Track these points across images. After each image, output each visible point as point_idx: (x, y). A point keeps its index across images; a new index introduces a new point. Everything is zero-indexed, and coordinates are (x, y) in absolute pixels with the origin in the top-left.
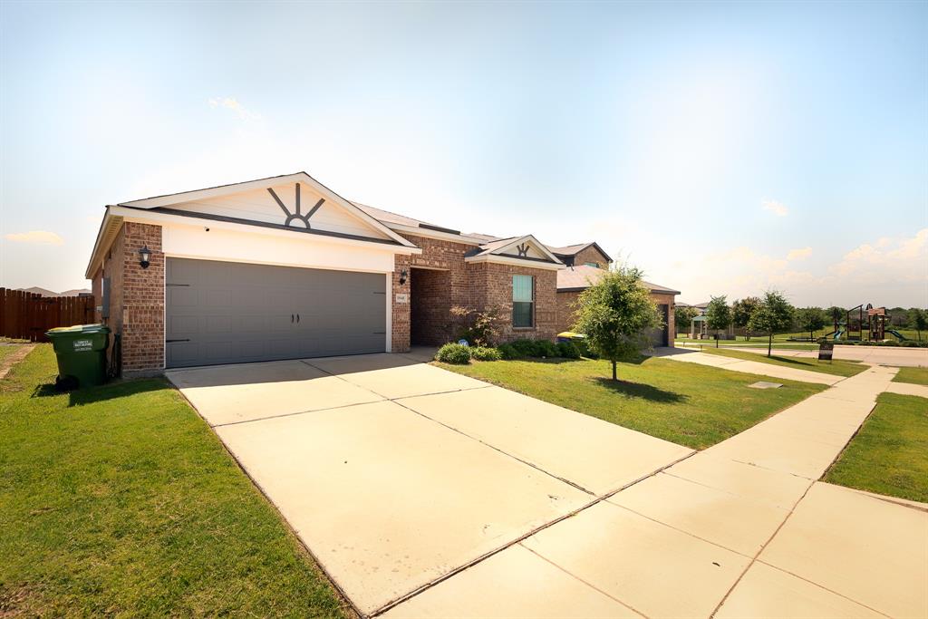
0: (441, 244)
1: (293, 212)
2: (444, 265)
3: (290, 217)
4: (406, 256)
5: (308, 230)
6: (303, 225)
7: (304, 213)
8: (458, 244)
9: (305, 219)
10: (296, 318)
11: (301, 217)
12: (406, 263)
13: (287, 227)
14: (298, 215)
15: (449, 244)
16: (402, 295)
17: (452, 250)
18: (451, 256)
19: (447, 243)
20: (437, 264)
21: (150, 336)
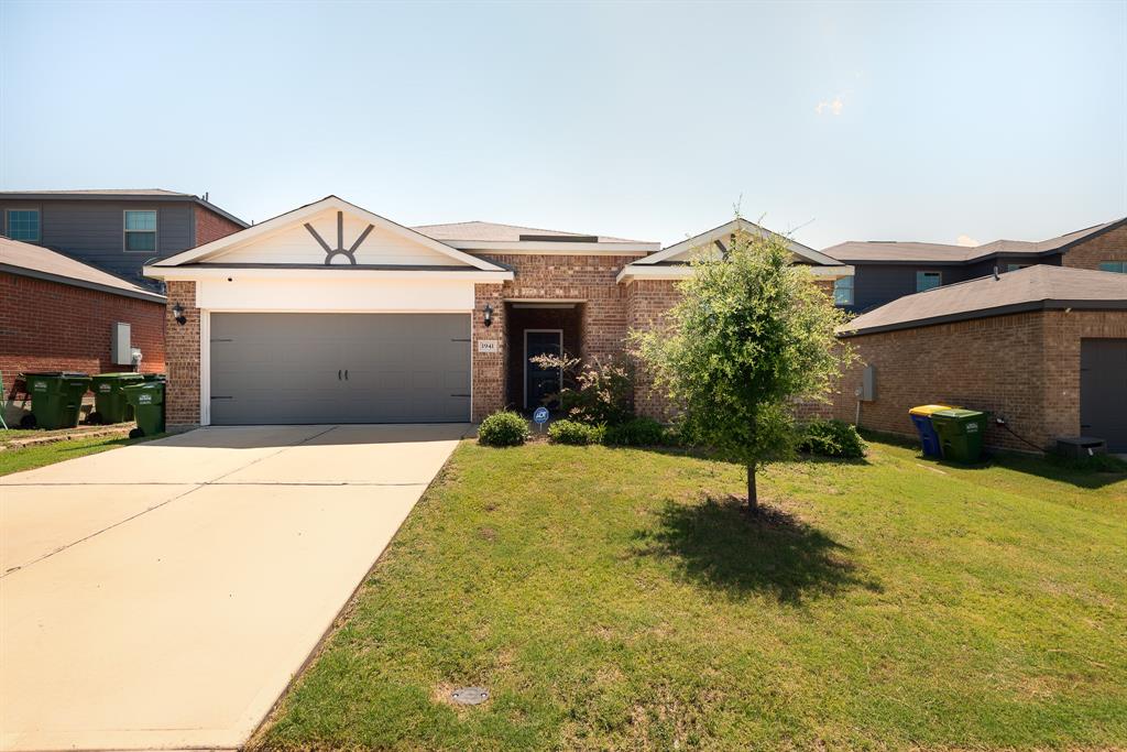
0: (568, 260)
1: (334, 247)
2: (574, 292)
3: (331, 254)
4: (496, 286)
5: (354, 266)
6: (347, 261)
7: (347, 246)
8: (601, 258)
9: (349, 254)
10: (343, 375)
11: (345, 252)
12: (495, 295)
13: (328, 266)
14: (340, 250)
15: (583, 260)
16: (489, 342)
17: (590, 269)
18: (588, 278)
19: (578, 258)
20: (560, 292)
21: (188, 392)
